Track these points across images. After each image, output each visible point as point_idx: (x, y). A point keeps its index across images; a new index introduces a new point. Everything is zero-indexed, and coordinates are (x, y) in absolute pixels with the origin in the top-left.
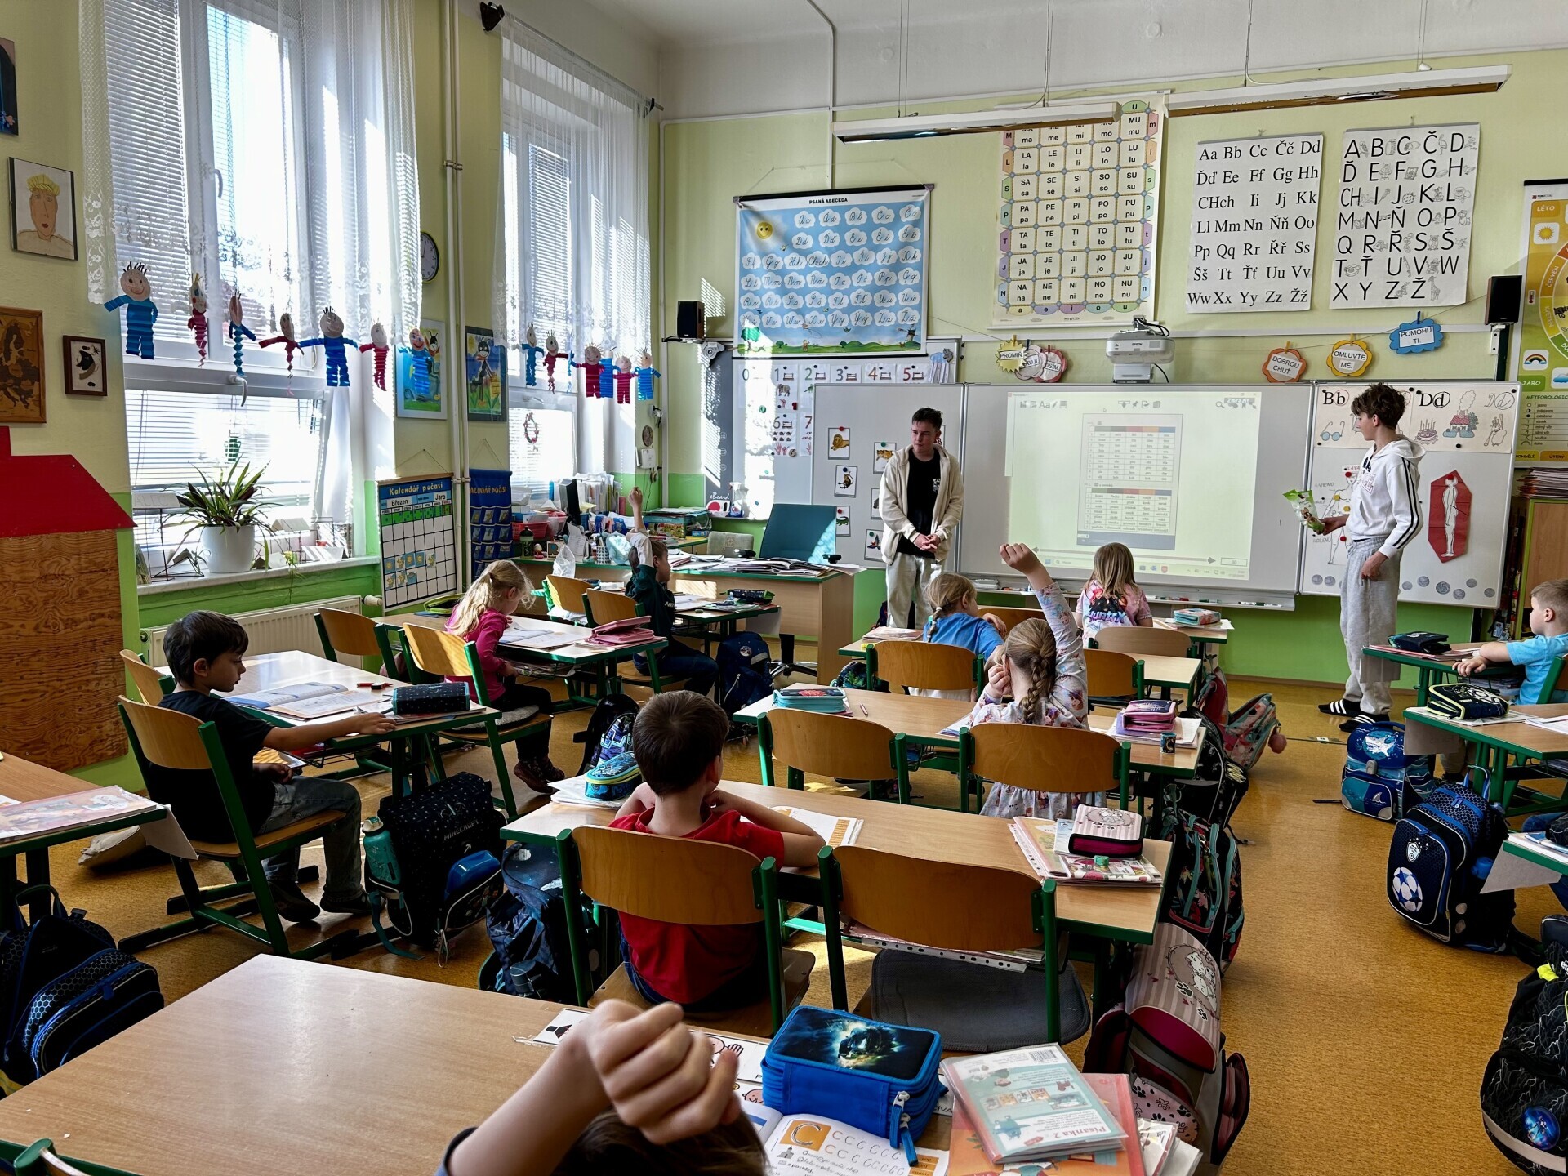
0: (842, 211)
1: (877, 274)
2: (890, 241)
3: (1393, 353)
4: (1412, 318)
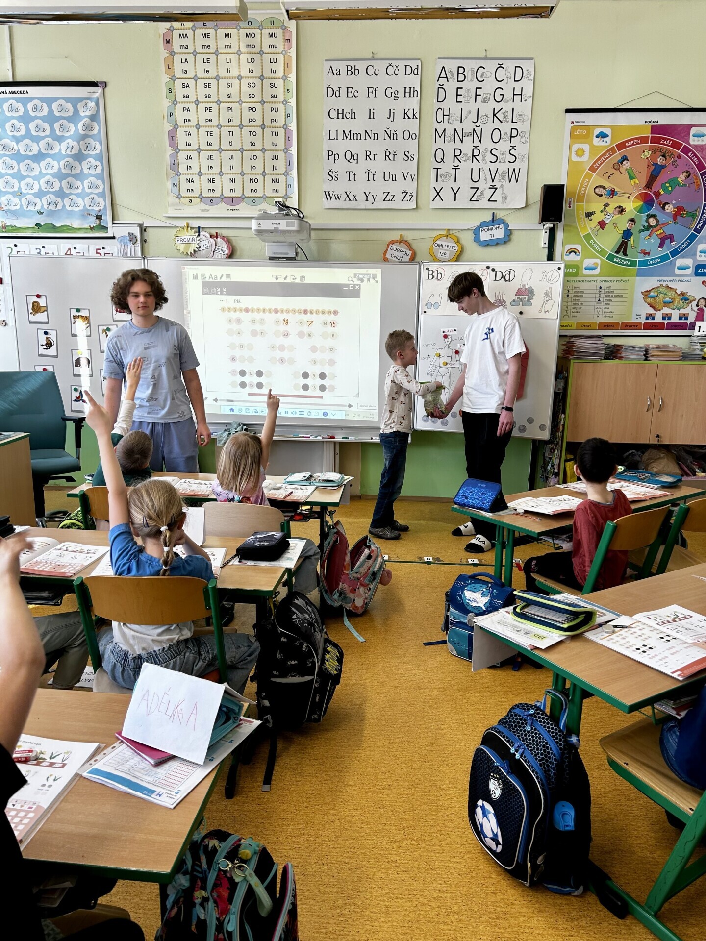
0: (25, 102)
1: (62, 163)
2: (71, 133)
3: (475, 245)
4: (488, 218)
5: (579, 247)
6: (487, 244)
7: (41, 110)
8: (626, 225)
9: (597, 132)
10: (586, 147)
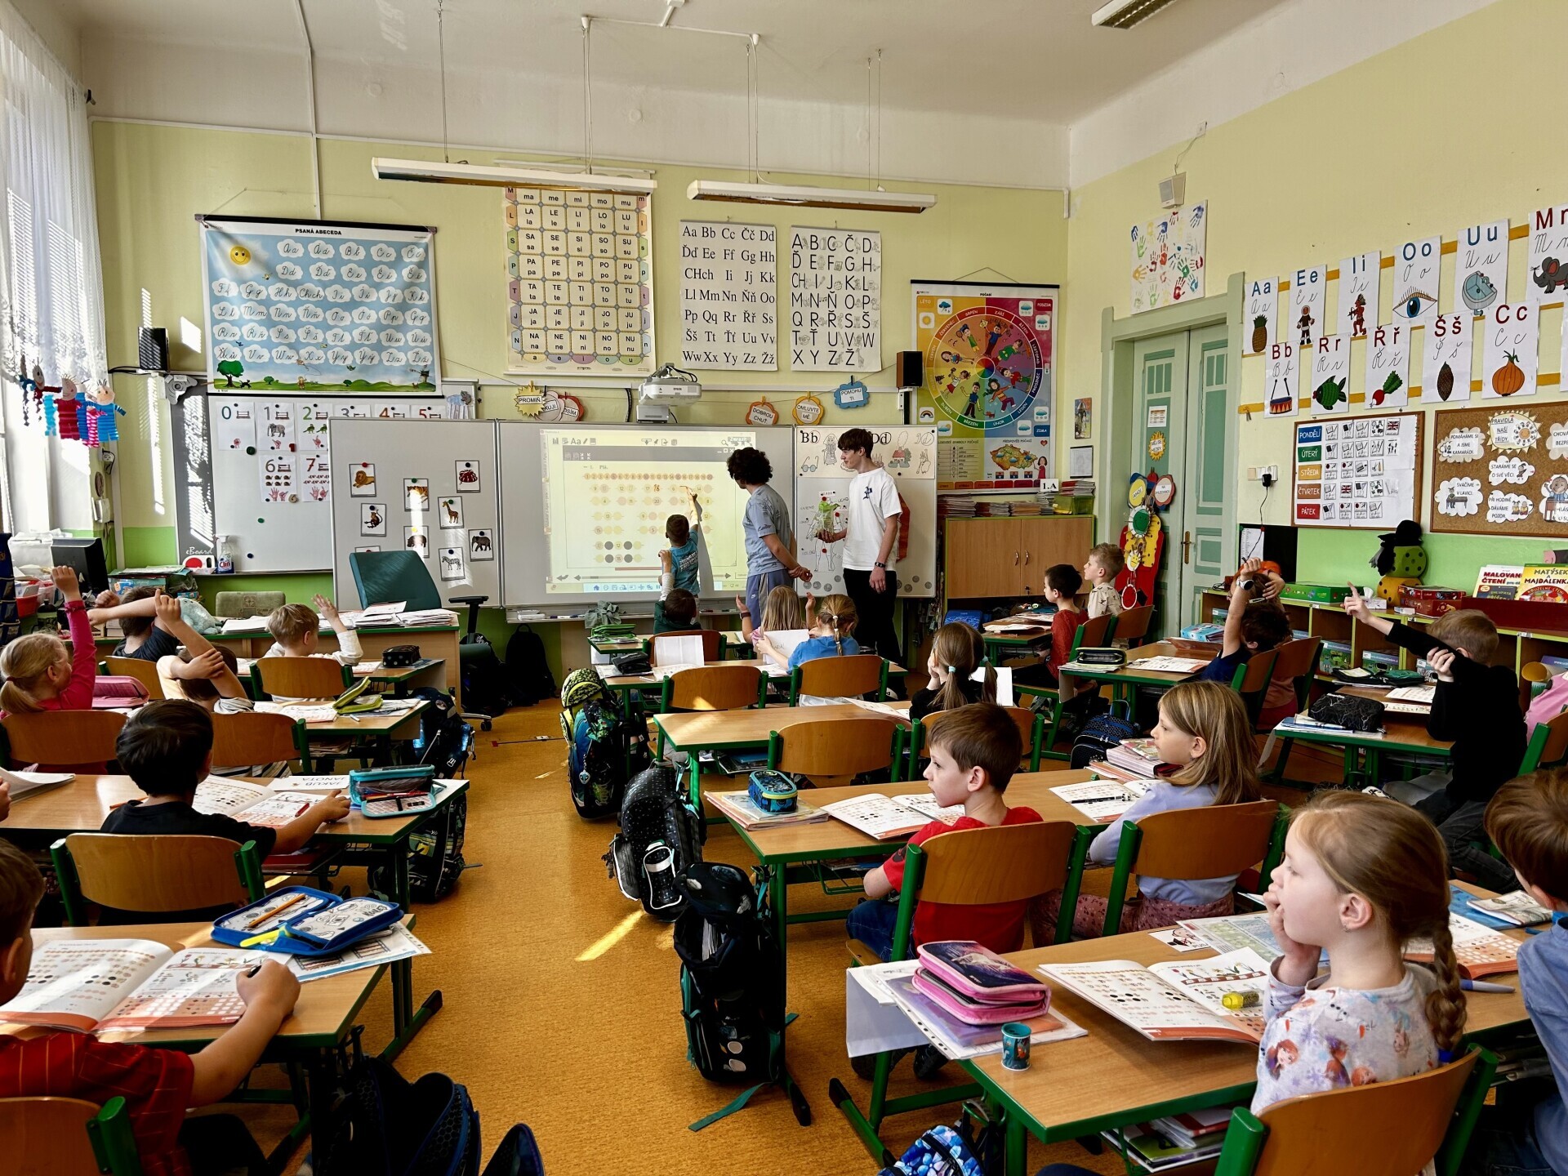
4: (847, 381)
5: (932, 410)
6: (848, 406)
7: (356, 254)
8: (973, 389)
9: (940, 302)
10: (932, 316)
